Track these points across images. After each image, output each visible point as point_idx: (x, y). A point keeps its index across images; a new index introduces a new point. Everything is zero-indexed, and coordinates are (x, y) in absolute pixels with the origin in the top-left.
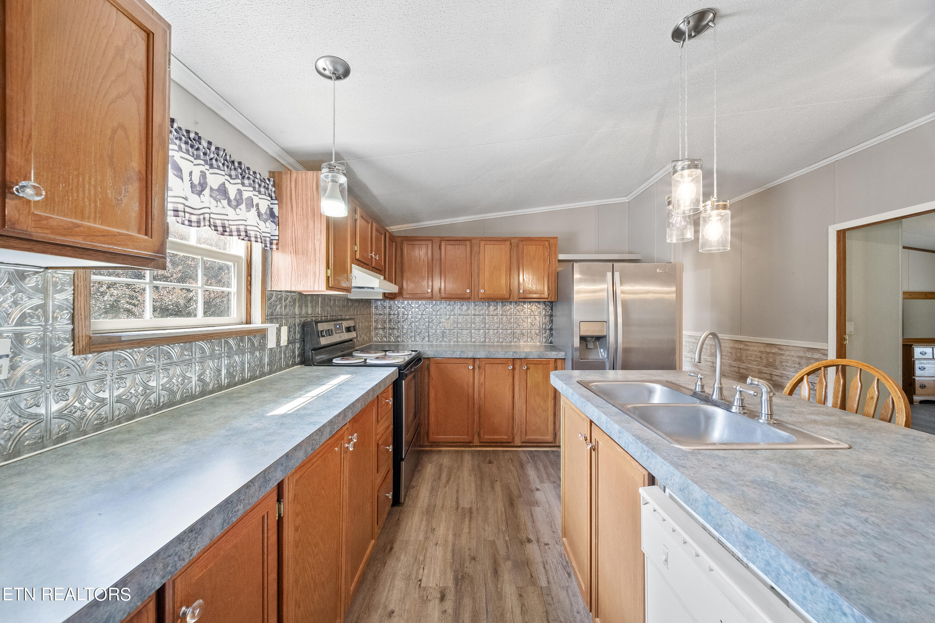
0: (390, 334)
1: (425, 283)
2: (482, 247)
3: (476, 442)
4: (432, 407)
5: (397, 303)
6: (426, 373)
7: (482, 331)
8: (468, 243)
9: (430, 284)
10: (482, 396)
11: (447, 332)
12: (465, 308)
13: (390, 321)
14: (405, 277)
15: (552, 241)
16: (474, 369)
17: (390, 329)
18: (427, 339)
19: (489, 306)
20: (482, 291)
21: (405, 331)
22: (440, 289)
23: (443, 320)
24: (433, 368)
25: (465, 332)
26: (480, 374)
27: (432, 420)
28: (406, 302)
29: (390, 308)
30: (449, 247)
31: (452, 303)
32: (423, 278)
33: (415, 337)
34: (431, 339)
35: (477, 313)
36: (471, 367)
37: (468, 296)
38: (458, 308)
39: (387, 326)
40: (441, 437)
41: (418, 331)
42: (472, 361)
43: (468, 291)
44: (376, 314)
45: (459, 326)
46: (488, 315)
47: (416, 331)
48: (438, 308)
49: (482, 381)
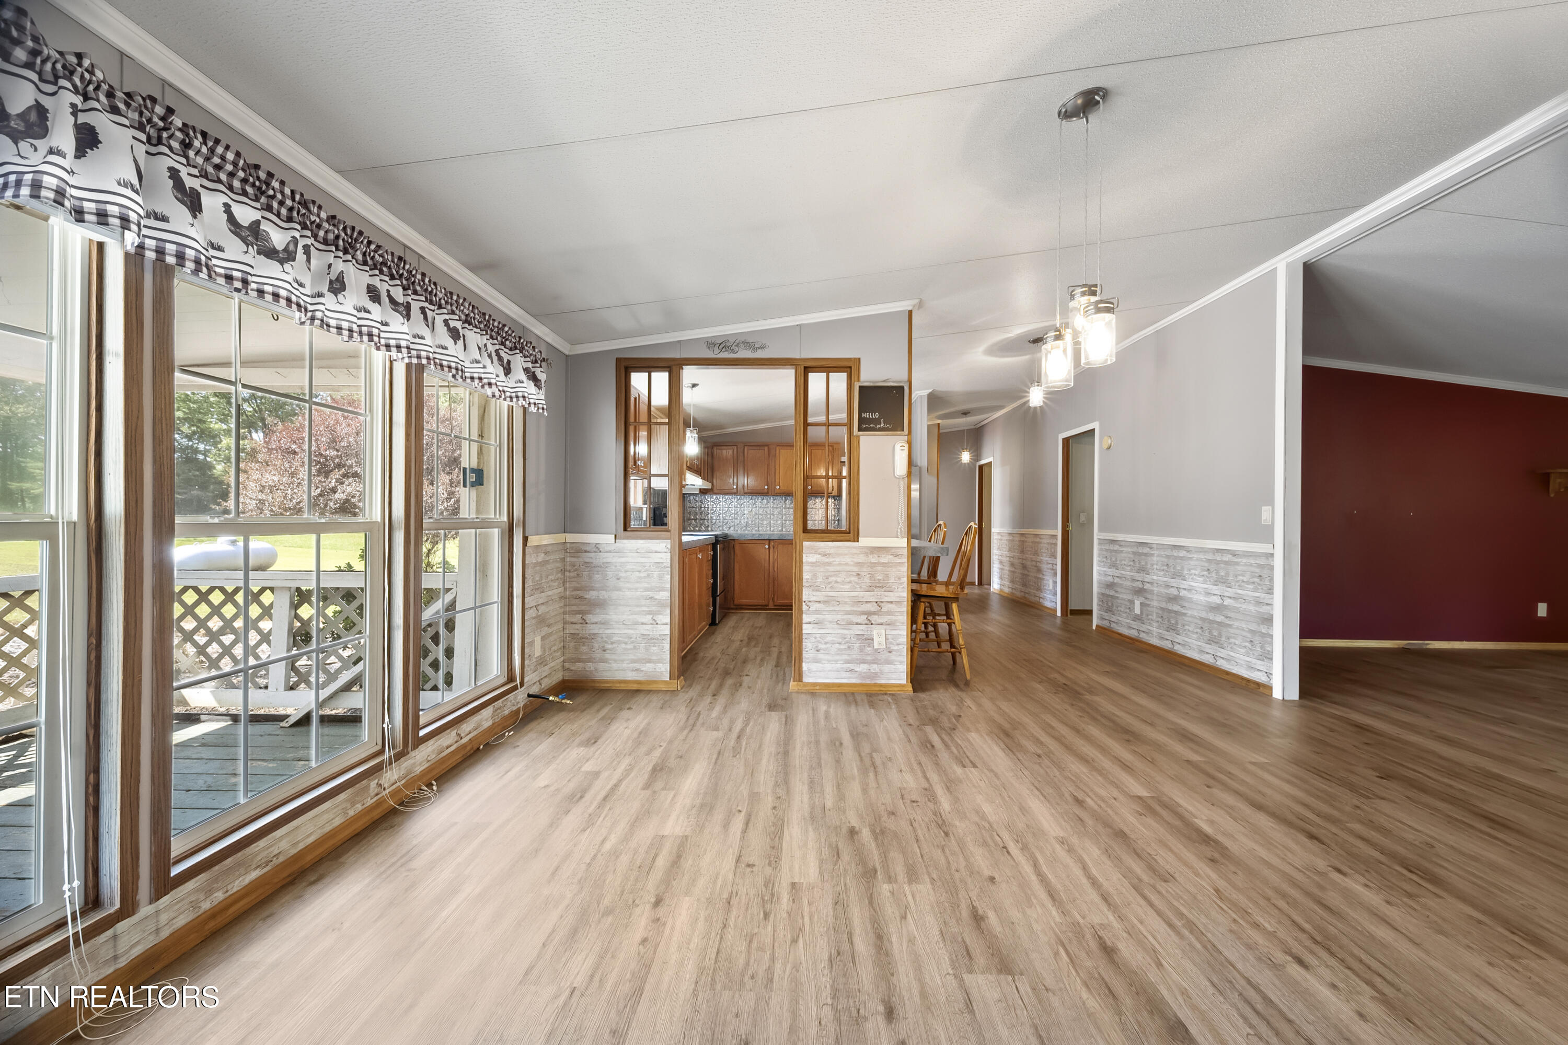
0: (701, 524)
1: (731, 480)
2: (778, 451)
3: (771, 606)
4: (737, 577)
5: (709, 498)
6: (732, 551)
7: (779, 522)
8: (766, 448)
9: (736, 481)
10: (776, 569)
11: (750, 522)
12: (765, 501)
13: (701, 513)
14: (715, 476)
15: (835, 446)
16: (769, 548)
17: (701, 519)
18: (732, 528)
19: (786, 500)
20: (778, 487)
21: (714, 522)
22: (744, 485)
23: (746, 512)
24: (737, 547)
25: (765, 522)
26: (774, 552)
27: (737, 587)
28: (715, 497)
29: (701, 502)
30: (751, 451)
31: (754, 497)
32: (730, 477)
33: (722, 526)
34: (736, 529)
35: (775, 506)
36: (767, 547)
37: (766, 491)
38: (759, 501)
39: (699, 517)
40: (744, 601)
41: (726, 521)
42: (767, 542)
43: (766, 487)
44: (689, 507)
45: (760, 517)
46: (785, 508)
47: (723, 522)
48: (742, 501)
49: (776, 557)
